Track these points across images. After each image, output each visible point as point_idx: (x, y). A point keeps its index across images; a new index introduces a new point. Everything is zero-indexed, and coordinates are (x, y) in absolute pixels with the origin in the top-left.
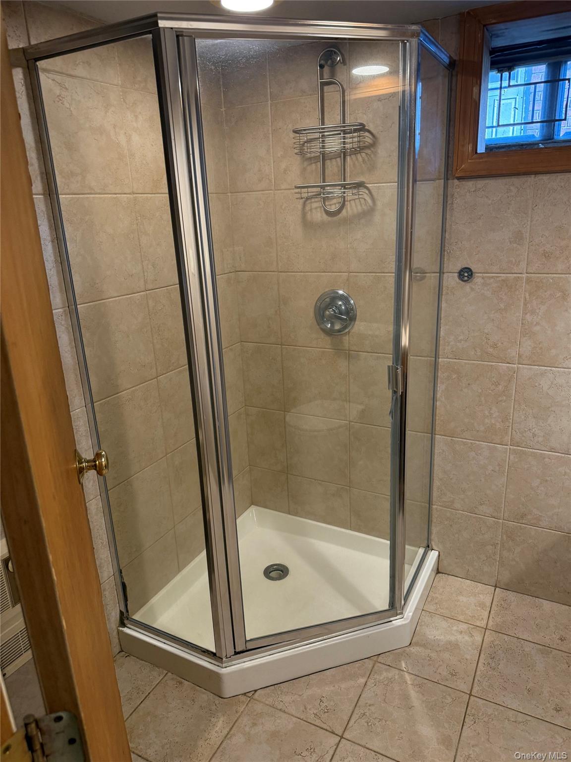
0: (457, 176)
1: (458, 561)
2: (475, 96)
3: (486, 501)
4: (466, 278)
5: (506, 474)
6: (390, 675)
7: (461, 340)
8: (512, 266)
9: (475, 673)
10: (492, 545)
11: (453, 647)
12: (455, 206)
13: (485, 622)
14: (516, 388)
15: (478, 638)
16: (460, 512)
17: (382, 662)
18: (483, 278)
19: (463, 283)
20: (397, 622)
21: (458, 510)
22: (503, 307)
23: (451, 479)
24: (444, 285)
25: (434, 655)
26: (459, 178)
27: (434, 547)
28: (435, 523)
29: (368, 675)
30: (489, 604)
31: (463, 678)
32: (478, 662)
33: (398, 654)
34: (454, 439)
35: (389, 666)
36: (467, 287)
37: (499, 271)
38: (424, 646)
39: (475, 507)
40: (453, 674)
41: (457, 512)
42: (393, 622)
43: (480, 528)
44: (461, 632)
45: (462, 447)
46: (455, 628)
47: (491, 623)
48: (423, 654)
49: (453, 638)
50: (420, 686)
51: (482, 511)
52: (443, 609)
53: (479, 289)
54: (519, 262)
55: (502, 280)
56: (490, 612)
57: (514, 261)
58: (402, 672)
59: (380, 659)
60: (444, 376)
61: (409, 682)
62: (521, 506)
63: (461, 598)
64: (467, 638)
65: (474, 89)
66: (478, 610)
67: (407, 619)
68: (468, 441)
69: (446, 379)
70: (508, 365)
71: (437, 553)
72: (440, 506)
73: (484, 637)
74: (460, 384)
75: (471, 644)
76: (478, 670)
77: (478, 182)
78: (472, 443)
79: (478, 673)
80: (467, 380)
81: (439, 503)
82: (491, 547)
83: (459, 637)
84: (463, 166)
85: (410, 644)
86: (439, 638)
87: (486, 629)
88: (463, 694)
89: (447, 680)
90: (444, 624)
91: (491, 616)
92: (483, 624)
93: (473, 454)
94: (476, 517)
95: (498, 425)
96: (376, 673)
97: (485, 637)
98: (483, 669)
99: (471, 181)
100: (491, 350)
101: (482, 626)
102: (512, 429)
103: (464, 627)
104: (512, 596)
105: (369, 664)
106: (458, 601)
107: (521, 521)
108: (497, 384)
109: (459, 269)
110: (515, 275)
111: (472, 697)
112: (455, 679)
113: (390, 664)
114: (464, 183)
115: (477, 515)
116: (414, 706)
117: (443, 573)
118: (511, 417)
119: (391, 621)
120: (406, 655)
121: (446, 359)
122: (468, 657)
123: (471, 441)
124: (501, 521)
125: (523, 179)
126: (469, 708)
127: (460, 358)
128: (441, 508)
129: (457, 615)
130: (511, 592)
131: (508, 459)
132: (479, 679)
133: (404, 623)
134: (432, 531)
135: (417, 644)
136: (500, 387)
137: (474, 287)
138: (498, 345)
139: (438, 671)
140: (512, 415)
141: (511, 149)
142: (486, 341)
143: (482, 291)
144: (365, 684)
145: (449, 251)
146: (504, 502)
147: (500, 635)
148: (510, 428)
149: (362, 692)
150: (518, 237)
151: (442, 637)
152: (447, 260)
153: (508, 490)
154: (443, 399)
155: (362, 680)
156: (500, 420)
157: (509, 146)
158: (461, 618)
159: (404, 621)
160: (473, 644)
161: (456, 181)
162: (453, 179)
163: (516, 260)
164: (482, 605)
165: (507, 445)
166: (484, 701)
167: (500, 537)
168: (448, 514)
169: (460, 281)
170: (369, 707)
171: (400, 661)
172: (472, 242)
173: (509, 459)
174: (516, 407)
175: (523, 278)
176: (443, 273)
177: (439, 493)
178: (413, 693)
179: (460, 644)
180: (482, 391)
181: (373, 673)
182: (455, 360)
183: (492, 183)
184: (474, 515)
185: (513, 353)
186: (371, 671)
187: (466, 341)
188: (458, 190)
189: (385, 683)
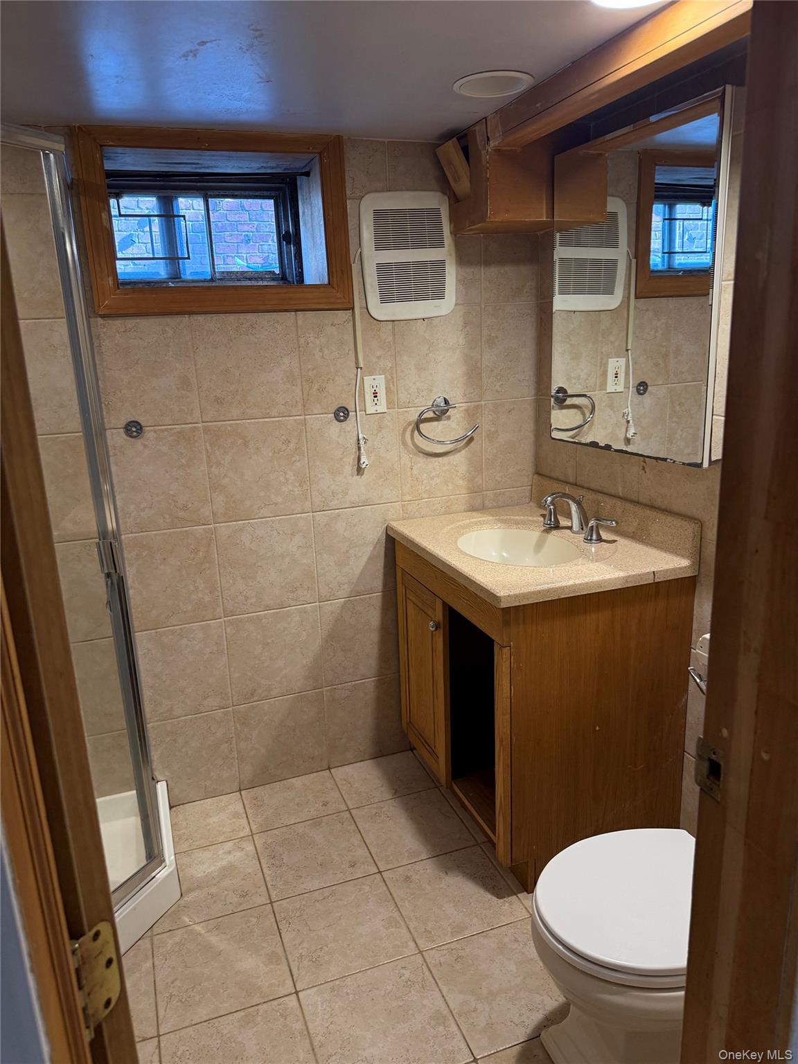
0: (100, 313)
1: (191, 781)
2: (105, 223)
3: (210, 692)
4: (135, 434)
5: (226, 652)
6: (177, 939)
7: (144, 508)
8: (185, 416)
9: (265, 880)
10: (227, 742)
11: (228, 871)
12: (104, 349)
13: (248, 829)
14: (217, 551)
15: (250, 848)
16: (183, 718)
17: (159, 932)
18: (155, 432)
19: (133, 440)
20: (162, 874)
21: (180, 717)
22: (185, 463)
23: (165, 682)
24: (109, 444)
25: (213, 890)
26: (103, 317)
27: (159, 778)
28: (154, 746)
29: (151, 956)
30: (242, 811)
31: (257, 893)
32: (262, 870)
33: (173, 914)
34: (159, 630)
35: (170, 930)
36: (139, 443)
37: (170, 423)
38: (199, 887)
39: (199, 705)
40: (244, 895)
41: (179, 719)
42: (157, 876)
43: (210, 727)
44: (230, 852)
45: (170, 637)
46: (221, 852)
47: (254, 827)
48: (202, 896)
49: (224, 863)
50: (217, 927)
51: (208, 706)
52: (197, 841)
53: (153, 445)
54: (192, 410)
55: (178, 432)
56: (247, 817)
57: (186, 410)
58: (189, 928)
59: (156, 930)
60: (132, 556)
61: (203, 932)
62: (248, 682)
63: (211, 820)
64: (239, 854)
65: (103, 214)
66: (234, 822)
67: (170, 866)
68: (176, 627)
69: (135, 559)
70: (203, 527)
71: (164, 783)
72: (157, 721)
73: (254, 844)
74: (154, 561)
75: (246, 857)
76: (266, 876)
77: (127, 321)
78: (181, 629)
79: (268, 879)
80: (161, 554)
81: (156, 719)
82: (226, 745)
83: (230, 858)
84: (107, 302)
85: (182, 895)
86: (210, 871)
87: (252, 835)
88: (264, 907)
89: (241, 904)
90: (207, 854)
91: (251, 822)
92: (247, 831)
93: (184, 641)
94: (203, 716)
95: (207, 599)
96: (159, 947)
97: (256, 843)
98: (270, 872)
99: (117, 320)
100: (181, 514)
101: (247, 834)
102: (222, 598)
103: (229, 845)
104: (259, 791)
105: (145, 944)
106: (209, 824)
107: (252, 700)
108: (196, 551)
109: (125, 423)
110: (190, 425)
111: (273, 904)
112: (249, 898)
113: (171, 928)
114: (109, 321)
115: (202, 714)
116: (222, 951)
117: (176, 806)
118: (219, 585)
119: (154, 877)
120: (185, 909)
121: (130, 535)
122: (250, 870)
123: (180, 627)
124: (230, 709)
125: (178, 319)
126: (277, 915)
127: (148, 530)
128: (159, 723)
129: (215, 839)
130: (257, 788)
131: (224, 634)
132: (271, 883)
133: (170, 870)
134: (152, 758)
135: (190, 890)
136: (201, 553)
137: (146, 443)
138: (188, 507)
139: (228, 902)
140: (219, 581)
141: (136, 286)
142: (173, 504)
143: (158, 447)
144: (154, 967)
145: (107, 403)
146: (229, 686)
147: (269, 832)
148: (220, 597)
149: (154, 978)
150: (185, 383)
151: (213, 868)
152: (107, 413)
153: (232, 669)
154: (137, 585)
155: (148, 964)
156: (207, 591)
157: (135, 283)
158: (221, 839)
159: (169, 868)
160: (247, 855)
161: (99, 319)
162: (96, 317)
163: (188, 409)
164: (236, 815)
165: (220, 618)
166: (288, 900)
167: (233, 728)
168: (169, 728)
169: (128, 438)
170: (172, 985)
171: (180, 918)
172: (133, 390)
173: (226, 633)
174: (221, 572)
175: (199, 427)
176: (106, 430)
177: (152, 706)
178: (213, 939)
179: (235, 864)
180: (181, 563)
181: (155, 949)
182: (142, 534)
183: (144, 323)
184: (200, 715)
185: (206, 512)
186: (152, 948)
187: (150, 508)
188: (105, 330)
189: (177, 949)
